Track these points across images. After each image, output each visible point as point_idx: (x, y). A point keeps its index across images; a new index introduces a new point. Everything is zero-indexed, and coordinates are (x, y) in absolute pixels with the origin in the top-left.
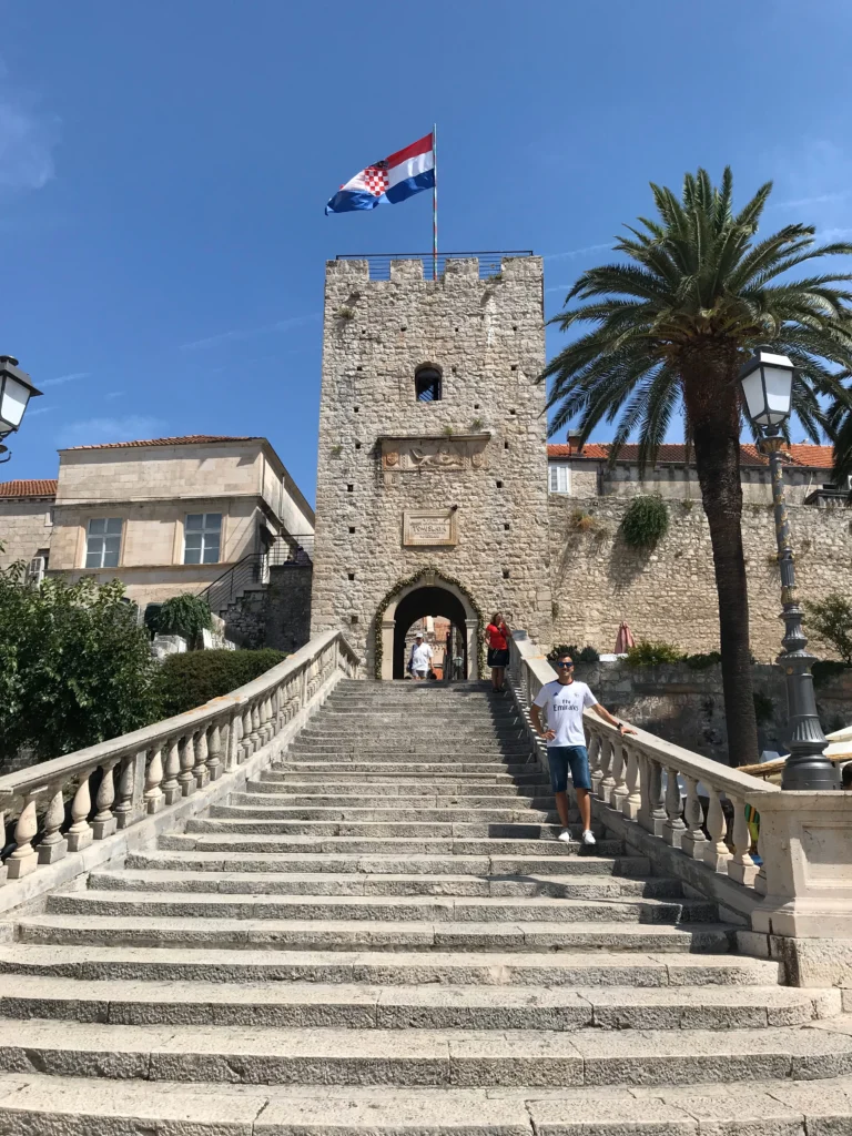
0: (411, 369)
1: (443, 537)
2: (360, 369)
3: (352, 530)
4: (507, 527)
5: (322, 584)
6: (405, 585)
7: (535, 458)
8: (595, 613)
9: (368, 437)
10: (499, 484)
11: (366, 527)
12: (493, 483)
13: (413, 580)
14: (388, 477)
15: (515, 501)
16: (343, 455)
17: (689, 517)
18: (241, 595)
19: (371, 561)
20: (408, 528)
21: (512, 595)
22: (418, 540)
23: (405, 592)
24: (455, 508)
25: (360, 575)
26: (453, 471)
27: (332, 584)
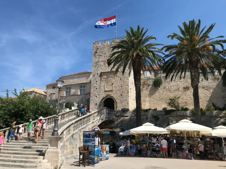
0: (106, 60)
1: (111, 89)
2: (98, 61)
3: (96, 89)
4: (122, 86)
5: (92, 98)
6: (104, 98)
7: (127, 74)
8: (148, 100)
9: (99, 73)
10: (121, 79)
11: (99, 88)
12: (119, 79)
13: (106, 97)
14: (102, 79)
15: (123, 82)
16: (95, 76)
17: (167, 80)
18: (87, 99)
19: (100, 94)
20: (105, 88)
21: (122, 98)
22: (107, 90)
23: (105, 99)
24: (113, 84)
25: (98, 96)
26: (113, 77)
27: (93, 98)
